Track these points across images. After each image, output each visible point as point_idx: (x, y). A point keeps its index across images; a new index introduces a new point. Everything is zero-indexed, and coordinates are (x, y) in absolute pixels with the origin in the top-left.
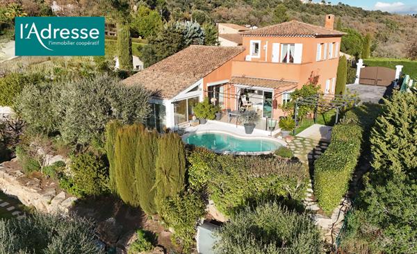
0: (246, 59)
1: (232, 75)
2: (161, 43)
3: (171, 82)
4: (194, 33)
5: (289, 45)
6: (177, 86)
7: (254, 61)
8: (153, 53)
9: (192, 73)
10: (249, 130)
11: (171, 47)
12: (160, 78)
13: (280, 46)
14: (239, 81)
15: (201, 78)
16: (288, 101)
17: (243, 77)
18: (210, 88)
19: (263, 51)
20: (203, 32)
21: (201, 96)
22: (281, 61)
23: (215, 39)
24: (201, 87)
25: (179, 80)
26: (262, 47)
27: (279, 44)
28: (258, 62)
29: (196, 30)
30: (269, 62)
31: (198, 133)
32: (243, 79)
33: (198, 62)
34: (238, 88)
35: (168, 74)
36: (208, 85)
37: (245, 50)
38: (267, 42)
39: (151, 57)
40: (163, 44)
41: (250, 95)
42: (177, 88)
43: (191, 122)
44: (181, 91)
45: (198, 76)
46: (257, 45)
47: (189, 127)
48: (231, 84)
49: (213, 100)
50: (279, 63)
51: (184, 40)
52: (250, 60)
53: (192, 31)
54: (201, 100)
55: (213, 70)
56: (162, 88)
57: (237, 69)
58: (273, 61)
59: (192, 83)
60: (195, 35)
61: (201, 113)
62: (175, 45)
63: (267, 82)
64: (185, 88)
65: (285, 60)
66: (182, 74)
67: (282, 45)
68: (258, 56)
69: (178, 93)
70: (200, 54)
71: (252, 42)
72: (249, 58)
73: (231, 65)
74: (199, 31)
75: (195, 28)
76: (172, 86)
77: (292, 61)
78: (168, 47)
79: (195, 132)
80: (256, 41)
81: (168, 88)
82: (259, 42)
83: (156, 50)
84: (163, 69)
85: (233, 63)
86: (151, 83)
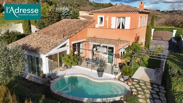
0: (96, 27)
1: (88, 36)
2: (48, 18)
3: (48, 41)
4: (66, 13)
5: (121, 18)
6: (51, 44)
7: (100, 28)
8: (44, 24)
9: (62, 35)
10: (100, 75)
11: (53, 20)
12: (41, 39)
13: (116, 19)
14: (92, 40)
15: (67, 38)
16: (124, 52)
17: (94, 37)
18: (74, 45)
19: (106, 22)
20: (71, 13)
21: (68, 50)
22: (117, 28)
23: (77, 16)
24: (68, 44)
25: (53, 40)
26: (105, 20)
27: (115, 17)
28: (102, 28)
29: (67, 12)
30: (110, 28)
31: (65, 77)
32: (94, 39)
33: (66, 28)
34: (91, 44)
35: (47, 36)
36: (73, 43)
37: (94, 21)
38: (108, 16)
39: (42, 26)
40: (49, 19)
41: (98, 47)
42: (51, 46)
43: (61, 68)
44: (53, 48)
45: (65, 38)
46: (102, 19)
47: (60, 72)
48: (87, 42)
49: (76, 53)
50: (115, 29)
51: (61, 17)
52: (98, 27)
53: (65, 12)
54: (68, 53)
55: (76, 33)
56: (41, 45)
57: (90, 33)
58: (112, 28)
59: (61, 42)
60: (66, 14)
61: (68, 61)
62: (55, 20)
63: (110, 41)
64: (56, 46)
65: (119, 27)
66: (56, 36)
67: (117, 18)
68: (103, 25)
69: (51, 49)
70: (68, 24)
71: (99, 16)
72: (97, 26)
73: (87, 30)
74: (69, 12)
75: (66, 11)
76: (48, 44)
77: (123, 27)
78: (51, 21)
79: (63, 76)
80: (101, 16)
81: (45, 46)
82: (103, 16)
83: (45, 22)
84: (45, 33)
85: (88, 29)
86: (35, 42)
